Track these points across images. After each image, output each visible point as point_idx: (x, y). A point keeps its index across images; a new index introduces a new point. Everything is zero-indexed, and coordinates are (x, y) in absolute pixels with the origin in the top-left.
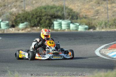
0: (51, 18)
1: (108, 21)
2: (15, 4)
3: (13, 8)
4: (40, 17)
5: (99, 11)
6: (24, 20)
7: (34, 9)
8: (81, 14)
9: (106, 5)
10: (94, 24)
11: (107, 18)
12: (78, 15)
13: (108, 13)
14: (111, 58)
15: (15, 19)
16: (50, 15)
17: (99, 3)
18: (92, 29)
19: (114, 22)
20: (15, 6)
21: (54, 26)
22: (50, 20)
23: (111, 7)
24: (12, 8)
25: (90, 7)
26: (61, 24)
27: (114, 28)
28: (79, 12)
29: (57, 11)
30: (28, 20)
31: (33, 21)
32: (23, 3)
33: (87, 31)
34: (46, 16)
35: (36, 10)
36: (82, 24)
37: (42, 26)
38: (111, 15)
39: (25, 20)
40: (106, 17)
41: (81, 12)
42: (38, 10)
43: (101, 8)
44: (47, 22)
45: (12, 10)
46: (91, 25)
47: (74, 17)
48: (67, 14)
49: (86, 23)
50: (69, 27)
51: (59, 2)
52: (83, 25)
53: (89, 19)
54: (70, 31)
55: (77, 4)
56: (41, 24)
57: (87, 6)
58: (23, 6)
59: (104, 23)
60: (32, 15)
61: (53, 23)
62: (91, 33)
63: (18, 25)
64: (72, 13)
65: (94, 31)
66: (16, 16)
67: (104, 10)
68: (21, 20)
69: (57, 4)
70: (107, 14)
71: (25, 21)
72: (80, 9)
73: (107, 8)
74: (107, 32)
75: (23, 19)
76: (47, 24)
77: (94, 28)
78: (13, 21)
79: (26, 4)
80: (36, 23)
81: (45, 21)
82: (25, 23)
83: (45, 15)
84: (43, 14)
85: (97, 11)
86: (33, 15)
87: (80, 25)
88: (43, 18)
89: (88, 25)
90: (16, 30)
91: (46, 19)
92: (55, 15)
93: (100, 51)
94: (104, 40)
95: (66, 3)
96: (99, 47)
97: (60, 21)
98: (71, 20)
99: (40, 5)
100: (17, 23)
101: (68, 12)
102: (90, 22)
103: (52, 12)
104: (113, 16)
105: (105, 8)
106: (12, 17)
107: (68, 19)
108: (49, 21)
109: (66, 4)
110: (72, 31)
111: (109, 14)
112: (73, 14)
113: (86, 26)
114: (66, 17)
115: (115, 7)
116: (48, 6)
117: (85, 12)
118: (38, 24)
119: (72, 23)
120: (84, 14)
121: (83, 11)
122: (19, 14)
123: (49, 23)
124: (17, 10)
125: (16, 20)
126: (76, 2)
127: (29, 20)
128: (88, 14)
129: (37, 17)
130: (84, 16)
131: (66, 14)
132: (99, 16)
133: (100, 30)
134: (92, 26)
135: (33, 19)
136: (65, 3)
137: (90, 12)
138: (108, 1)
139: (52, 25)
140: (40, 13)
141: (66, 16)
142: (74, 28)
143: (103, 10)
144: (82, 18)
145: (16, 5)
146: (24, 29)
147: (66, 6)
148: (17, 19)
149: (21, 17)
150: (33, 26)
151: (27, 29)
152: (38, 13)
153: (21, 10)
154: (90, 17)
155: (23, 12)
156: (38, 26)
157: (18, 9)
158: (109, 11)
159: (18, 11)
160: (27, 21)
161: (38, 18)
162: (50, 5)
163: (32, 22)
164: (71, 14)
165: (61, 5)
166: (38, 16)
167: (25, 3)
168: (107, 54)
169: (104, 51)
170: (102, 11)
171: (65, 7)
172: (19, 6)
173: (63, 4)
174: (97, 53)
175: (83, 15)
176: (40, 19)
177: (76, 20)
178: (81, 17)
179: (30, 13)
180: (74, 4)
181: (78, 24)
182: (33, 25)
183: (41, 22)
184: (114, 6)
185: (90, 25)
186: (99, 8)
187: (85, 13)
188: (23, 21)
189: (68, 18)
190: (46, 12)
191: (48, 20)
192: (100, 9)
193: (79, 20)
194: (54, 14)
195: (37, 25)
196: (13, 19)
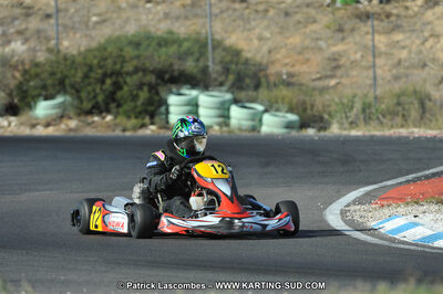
0: (159, 81)
1: (376, 98)
2: (24, 26)
3: (16, 41)
4: (114, 79)
5: (342, 61)
6: (54, 85)
7: (94, 44)
8: (272, 70)
9: (370, 37)
10: (320, 108)
11: (370, 85)
12: (262, 74)
13: (374, 66)
14: (386, 239)
15: (21, 83)
16: (152, 72)
17: (341, 30)
18: (313, 127)
19: (398, 104)
20: (20, 33)
21: (167, 112)
22: (153, 88)
23: (386, 46)
24: (9, 42)
25: (307, 42)
26: (197, 106)
27: (397, 126)
28: (265, 61)
29: (182, 57)
30: (68, 88)
31: (89, 93)
32: (52, 21)
33: (294, 133)
34: (140, 74)
35: (102, 48)
36: (275, 106)
37: (121, 110)
38: (388, 76)
39: (58, 88)
40: (369, 82)
41: (273, 63)
42: (109, 49)
43: (349, 49)
44: (144, 95)
45: (7, 49)
46: (309, 112)
47: (244, 80)
48: (219, 68)
49: (290, 103)
50: (225, 116)
51: (188, 23)
52: (277, 110)
53: (303, 88)
54: (230, 132)
55: (257, 31)
56: (119, 106)
57: (295, 40)
58: (52, 33)
59: (358, 106)
60: (85, 69)
61: (164, 103)
62: (311, 141)
63: (30, 107)
64: (237, 64)
65: (322, 134)
66: (25, 72)
67: (362, 56)
68: (44, 87)
69: (182, 29)
70: (371, 73)
71: (58, 92)
72: (270, 52)
73: (374, 46)
74: (372, 140)
75: (49, 82)
76: (143, 104)
77: (320, 122)
78: (12, 91)
79: (65, 27)
80: (100, 98)
81: (135, 92)
82: (59, 99)
83: (136, 70)
84: (129, 67)
85: (335, 60)
86: (91, 68)
87: (266, 111)
88: (125, 83)
89: (298, 114)
90: (22, 124)
91: (140, 86)
92: (173, 71)
93: (343, 213)
94: (360, 171)
95: (218, 26)
96: (340, 195)
97: (194, 93)
98: (233, 93)
99: (117, 33)
100: (30, 99)
101: (221, 62)
102: (308, 99)
103: (161, 58)
104: (396, 78)
105: (365, 47)
106: (9, 75)
107: (224, 88)
108: (150, 92)
109: (218, 29)
110: (237, 132)
111: (379, 72)
112: (241, 67)
113: (292, 117)
114: (216, 80)
115: (402, 44)
116: (149, 37)
117: (287, 61)
118: (107, 104)
119: (236, 101)
120: (284, 71)
121: (278, 56)
122: (37, 65)
123: (150, 102)
124: (29, 49)
125: (25, 88)
126: (253, 23)
127: (73, 86)
128: (297, 69)
129: (105, 75)
130: (285, 77)
131: (214, 68)
132: (342, 77)
133: (345, 133)
134: (314, 116)
135: (90, 84)
136: (211, 27)
137: (307, 60)
138: (376, 23)
139: (163, 109)
140: (115, 63)
141: (214, 76)
142: (247, 124)
143: (358, 56)
144: (275, 85)
145: (26, 29)
146: (54, 120)
147: (217, 37)
148: (28, 81)
149: (44, 76)
150: (90, 112)
151: (65, 121)
152: (110, 61)
153: (44, 48)
154: (305, 80)
155: (53, 58)
156: (108, 111)
157: (32, 43)
158: (380, 61)
159: (34, 50)
160: (65, 92)
161: (108, 81)
162: (153, 30)
163: (84, 95)
164: (233, 67)
165: (199, 33)
166: (109, 71)
167: (60, 22)
168: (372, 224)
169: (358, 213)
170: (352, 58)
171: (213, 40)
172: (38, 32)
173: (204, 31)
174: (334, 219)
175: (279, 74)
176: (117, 86)
177: (251, 93)
178: (272, 79)
179: (79, 59)
180: (249, 30)
181: (260, 108)
182: (87, 105)
183: (119, 94)
184: (398, 42)
185: (305, 110)
186: (340, 47)
187: (287, 65)
188: (51, 91)
189: (221, 84)
190: (138, 57)
191: (145, 88)
192: (345, 51)
193: (263, 93)
194: (171, 65)
195: (102, 106)
196: (13, 83)
